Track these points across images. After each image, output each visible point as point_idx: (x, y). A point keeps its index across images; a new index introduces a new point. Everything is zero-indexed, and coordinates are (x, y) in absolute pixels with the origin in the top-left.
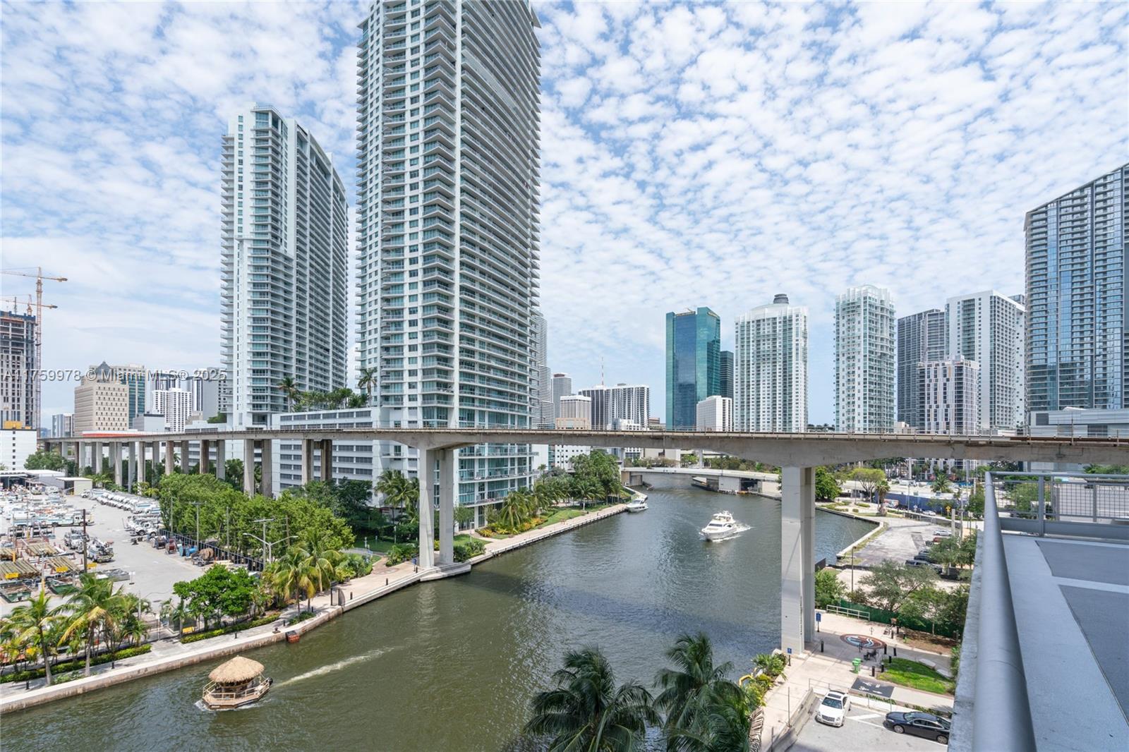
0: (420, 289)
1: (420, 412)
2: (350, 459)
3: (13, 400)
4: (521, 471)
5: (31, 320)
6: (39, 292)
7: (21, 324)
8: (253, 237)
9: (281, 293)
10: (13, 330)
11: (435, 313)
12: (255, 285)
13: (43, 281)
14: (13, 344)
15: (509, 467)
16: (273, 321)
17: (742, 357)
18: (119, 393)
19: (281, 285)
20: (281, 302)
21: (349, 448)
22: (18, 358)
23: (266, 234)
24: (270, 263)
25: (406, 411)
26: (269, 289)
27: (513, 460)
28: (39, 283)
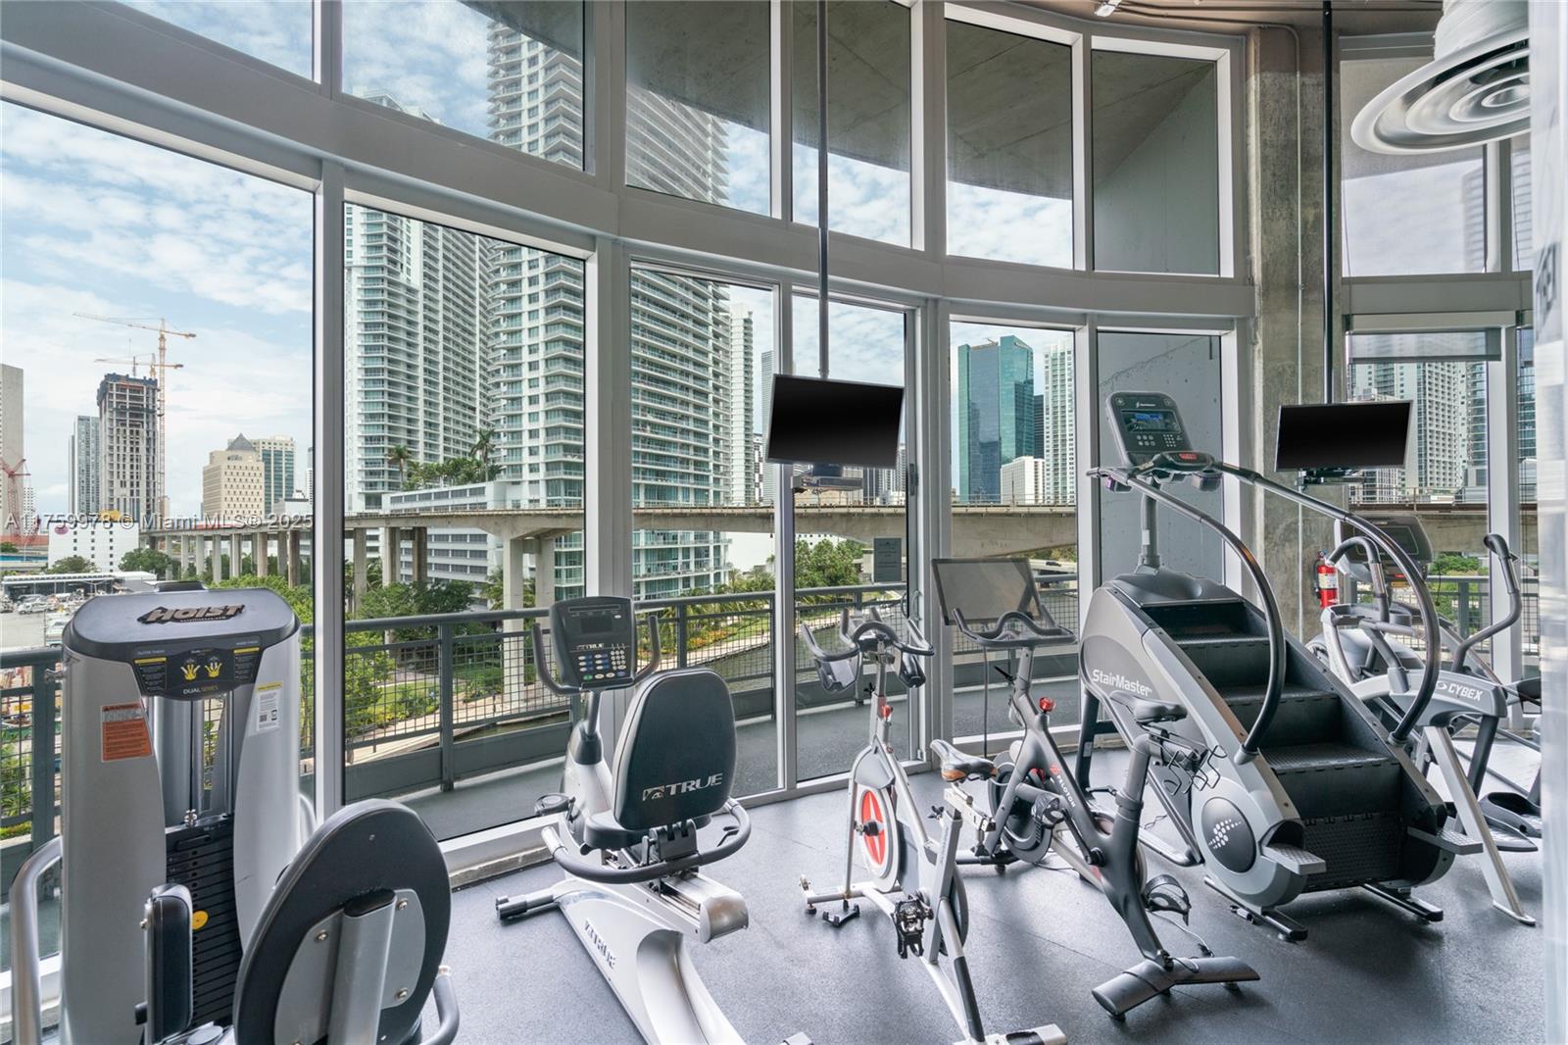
0: (542, 319)
1: (542, 486)
2: (462, 553)
3: (132, 485)
4: (699, 564)
5: (152, 385)
6: (162, 349)
7: (139, 390)
8: (365, 263)
9: (402, 336)
10: (131, 398)
11: (559, 350)
12: (366, 325)
13: (166, 335)
14: (131, 415)
15: (680, 560)
16: (391, 372)
17: (1055, 402)
18: (252, 473)
19: (402, 324)
20: (403, 347)
21: (461, 538)
22: (138, 432)
23: (381, 258)
24: (385, 297)
25: (526, 486)
26: (385, 331)
27: (686, 551)
28: (162, 338)
